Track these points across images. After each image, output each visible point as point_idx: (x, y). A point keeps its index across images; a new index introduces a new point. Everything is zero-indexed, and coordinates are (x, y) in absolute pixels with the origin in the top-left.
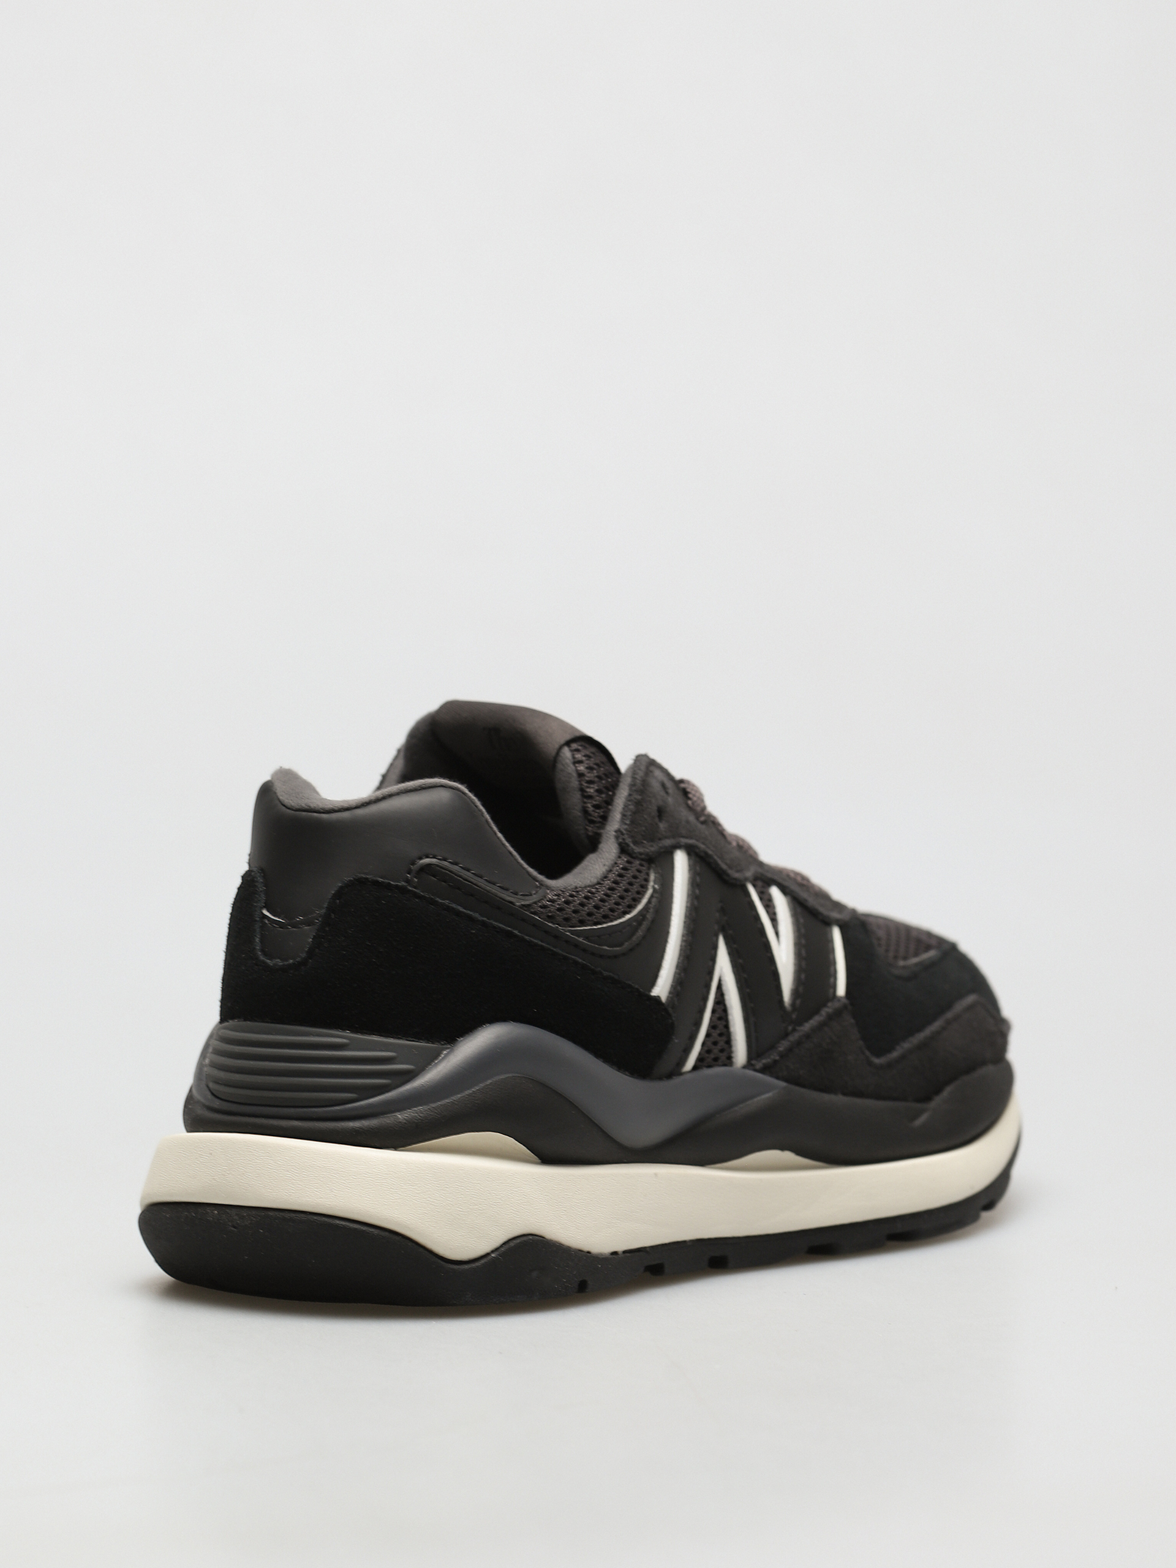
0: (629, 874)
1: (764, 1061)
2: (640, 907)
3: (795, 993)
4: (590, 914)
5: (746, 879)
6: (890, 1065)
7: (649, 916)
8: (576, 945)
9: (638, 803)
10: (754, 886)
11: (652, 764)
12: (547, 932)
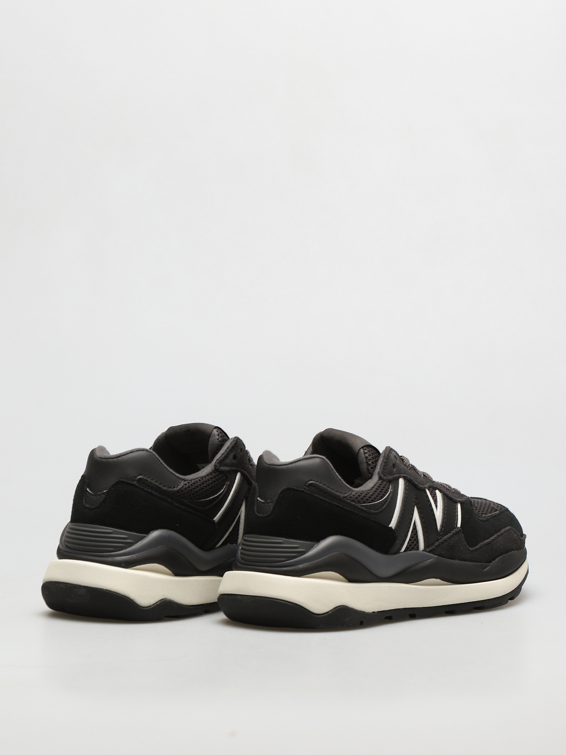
0: (382, 486)
1: (430, 549)
2: (385, 497)
3: (442, 526)
4: (367, 500)
5: (425, 488)
6: (475, 550)
7: (388, 500)
8: (362, 510)
9: (386, 463)
10: (429, 490)
11: (391, 449)
12: (352, 505)
